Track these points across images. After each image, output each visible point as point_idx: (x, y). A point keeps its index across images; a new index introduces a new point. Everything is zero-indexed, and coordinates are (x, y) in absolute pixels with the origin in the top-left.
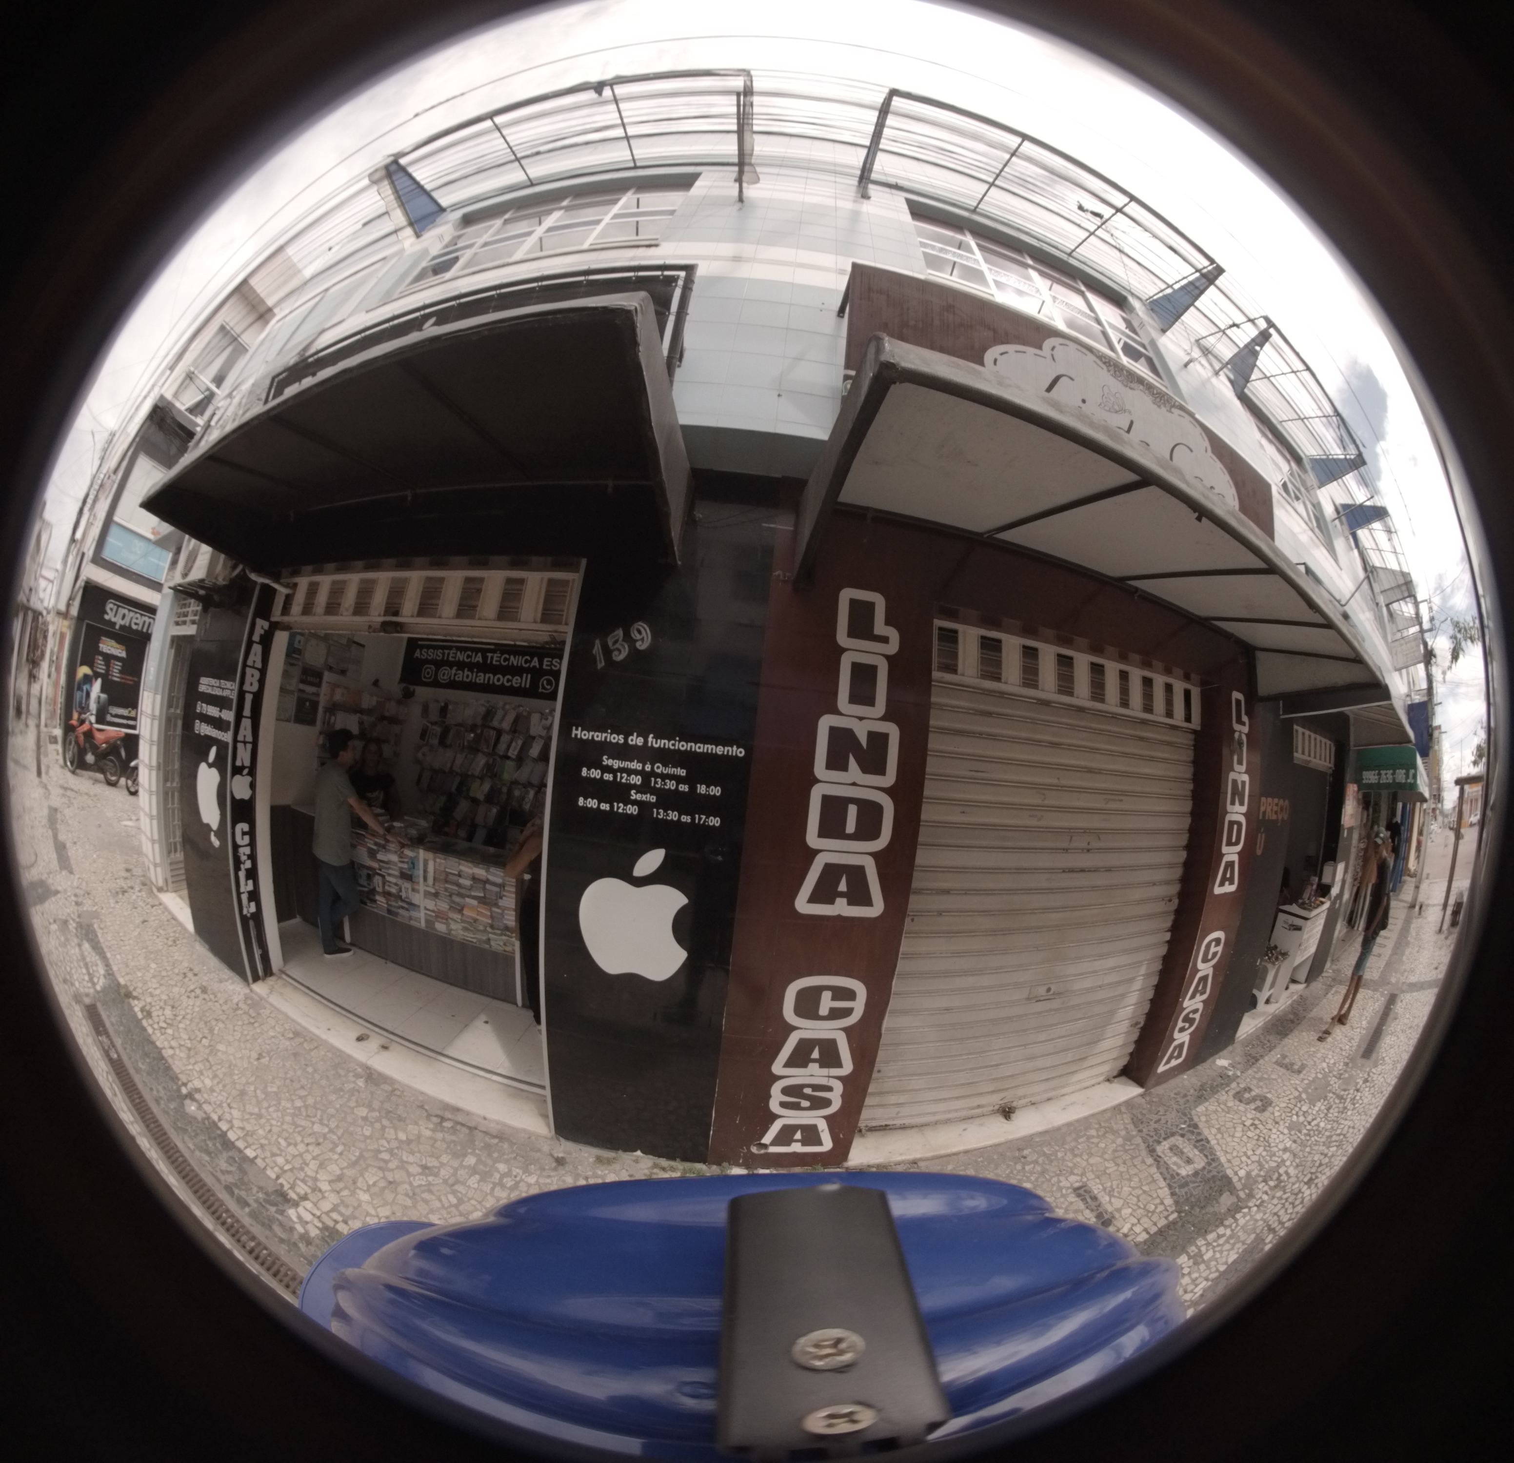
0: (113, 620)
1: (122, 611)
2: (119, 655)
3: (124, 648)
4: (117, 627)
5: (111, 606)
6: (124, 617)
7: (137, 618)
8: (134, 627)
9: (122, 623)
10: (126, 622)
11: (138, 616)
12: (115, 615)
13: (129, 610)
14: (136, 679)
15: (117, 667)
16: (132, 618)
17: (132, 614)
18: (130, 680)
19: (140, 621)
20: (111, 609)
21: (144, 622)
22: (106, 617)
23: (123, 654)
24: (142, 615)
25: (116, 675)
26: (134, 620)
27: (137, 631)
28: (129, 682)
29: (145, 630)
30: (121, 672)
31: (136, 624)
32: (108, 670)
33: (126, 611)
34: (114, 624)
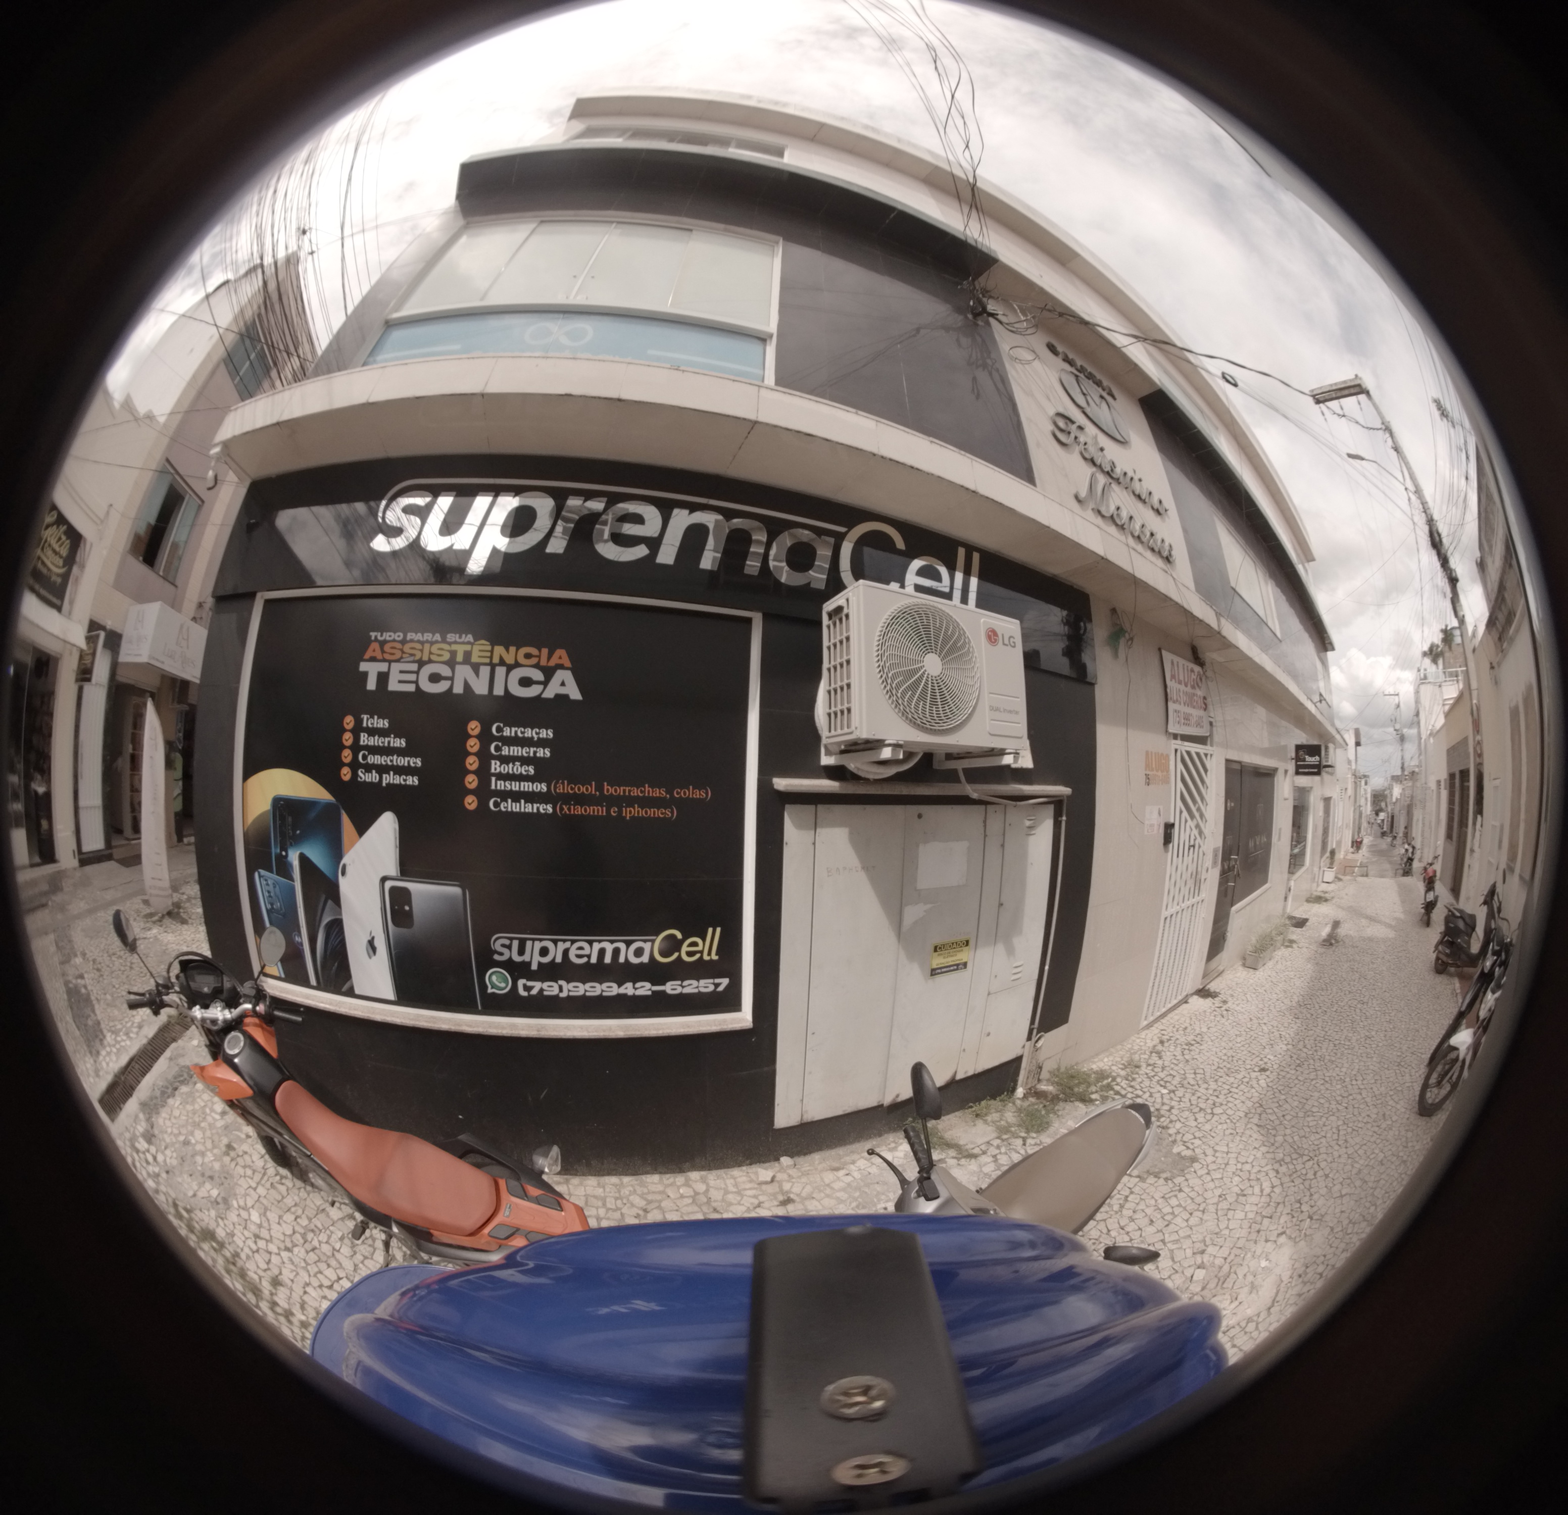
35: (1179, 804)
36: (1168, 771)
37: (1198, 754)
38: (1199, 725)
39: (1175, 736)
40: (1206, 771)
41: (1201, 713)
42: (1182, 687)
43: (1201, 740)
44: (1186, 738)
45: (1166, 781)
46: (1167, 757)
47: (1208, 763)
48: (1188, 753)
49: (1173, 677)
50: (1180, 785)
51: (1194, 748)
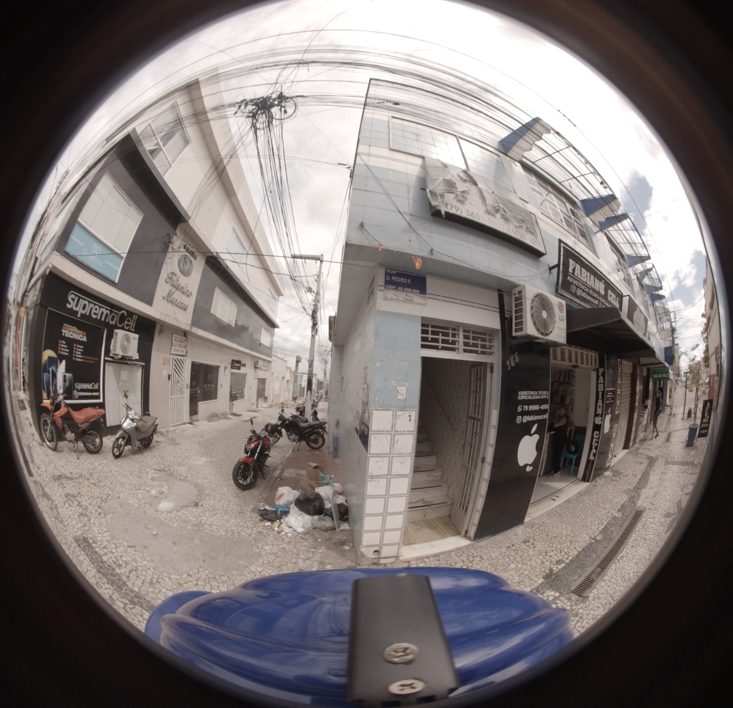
0: (75, 309)
1: (82, 302)
2: (81, 339)
3: (85, 333)
4: (79, 315)
5: (73, 296)
6: (84, 307)
7: (96, 309)
8: (94, 316)
9: (84, 312)
10: (87, 311)
11: (97, 307)
12: (77, 306)
13: (89, 302)
14: (96, 359)
15: (79, 350)
16: (92, 309)
17: (92, 305)
18: (91, 360)
19: (98, 312)
20: (73, 300)
21: (102, 313)
22: (68, 306)
23: (85, 339)
24: (100, 307)
25: (78, 356)
26: (93, 311)
27: (96, 319)
28: (90, 362)
29: (103, 319)
30: (82, 354)
31: (95, 314)
32: (71, 352)
33: (86, 302)
34: (77, 312)
35: (173, 370)
36: (170, 362)
37: (181, 360)
38: (182, 352)
39: (173, 354)
40: (183, 363)
41: (184, 349)
42: (178, 343)
43: (183, 356)
44: (176, 355)
45: (169, 365)
46: (170, 359)
47: (184, 362)
48: (178, 359)
49: (175, 340)
50: (174, 366)
51: (179, 358)
